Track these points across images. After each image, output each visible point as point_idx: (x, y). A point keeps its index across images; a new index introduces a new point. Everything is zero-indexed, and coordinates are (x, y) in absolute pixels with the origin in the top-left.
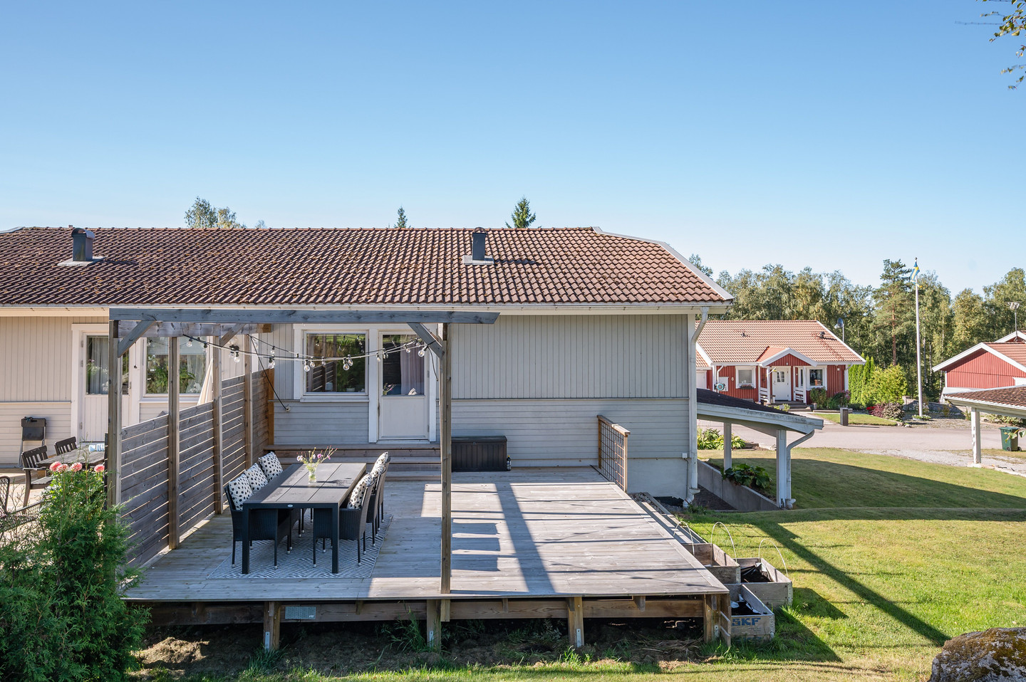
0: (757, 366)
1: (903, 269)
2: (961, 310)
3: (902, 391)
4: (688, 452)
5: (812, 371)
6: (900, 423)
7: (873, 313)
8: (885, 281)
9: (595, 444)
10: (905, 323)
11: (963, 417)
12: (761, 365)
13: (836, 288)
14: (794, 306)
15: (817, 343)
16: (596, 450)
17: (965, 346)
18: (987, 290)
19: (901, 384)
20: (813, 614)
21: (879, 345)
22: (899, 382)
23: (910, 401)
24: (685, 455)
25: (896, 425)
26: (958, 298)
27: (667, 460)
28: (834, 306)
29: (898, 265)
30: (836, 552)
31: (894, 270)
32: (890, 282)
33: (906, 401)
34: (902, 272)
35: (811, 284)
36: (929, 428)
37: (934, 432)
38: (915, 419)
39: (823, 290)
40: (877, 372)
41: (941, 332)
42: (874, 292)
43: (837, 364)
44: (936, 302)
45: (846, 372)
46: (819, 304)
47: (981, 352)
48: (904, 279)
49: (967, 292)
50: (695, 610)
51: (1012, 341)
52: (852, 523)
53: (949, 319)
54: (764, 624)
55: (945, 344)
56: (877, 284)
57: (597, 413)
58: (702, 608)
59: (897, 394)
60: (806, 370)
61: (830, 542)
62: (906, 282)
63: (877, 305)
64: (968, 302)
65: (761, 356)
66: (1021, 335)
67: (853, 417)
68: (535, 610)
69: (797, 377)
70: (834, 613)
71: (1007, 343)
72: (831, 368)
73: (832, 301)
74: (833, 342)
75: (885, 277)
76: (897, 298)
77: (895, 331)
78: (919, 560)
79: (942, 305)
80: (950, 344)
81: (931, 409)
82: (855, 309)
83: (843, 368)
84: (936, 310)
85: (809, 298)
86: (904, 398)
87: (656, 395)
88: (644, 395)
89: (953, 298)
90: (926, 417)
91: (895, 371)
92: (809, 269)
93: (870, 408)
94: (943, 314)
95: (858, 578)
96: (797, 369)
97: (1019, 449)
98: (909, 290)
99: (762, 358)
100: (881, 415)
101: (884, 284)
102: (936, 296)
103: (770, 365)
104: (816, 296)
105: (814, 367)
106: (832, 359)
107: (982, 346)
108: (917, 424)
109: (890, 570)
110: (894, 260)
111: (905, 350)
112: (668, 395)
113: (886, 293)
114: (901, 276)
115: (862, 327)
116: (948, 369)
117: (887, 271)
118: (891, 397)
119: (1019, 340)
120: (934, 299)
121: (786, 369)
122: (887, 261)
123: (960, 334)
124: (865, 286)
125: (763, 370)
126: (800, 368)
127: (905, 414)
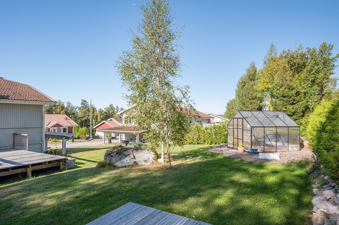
0: (47, 128)
1: (86, 102)
2: (99, 114)
3: (86, 133)
4: (42, 142)
5: (63, 128)
6: (87, 140)
7: (78, 114)
8: (82, 105)
9: (13, 142)
10: (87, 117)
11: (100, 138)
12: (48, 127)
13: (69, 106)
14: (56, 111)
15: (65, 121)
16: (13, 143)
17: (100, 122)
18: (105, 109)
19: (86, 132)
20: (80, 164)
21: (80, 123)
22: (86, 131)
23: (88, 136)
24: (41, 143)
25: (86, 141)
26: (99, 111)
27: (36, 144)
28: (68, 111)
29: (85, 101)
30: (81, 157)
31: (84, 102)
32: (83, 105)
33: (87, 136)
34: (86, 103)
35: (61, 105)
36: (93, 141)
37: (94, 142)
38: (90, 139)
39: (65, 107)
40: (80, 129)
41: (95, 119)
42: (79, 108)
43: (70, 126)
44: (94, 111)
45: (73, 128)
46: (64, 111)
47: (104, 123)
48: (87, 105)
49: (100, 109)
50: (58, 164)
51: (110, 120)
52: (83, 152)
53: (97, 116)
54: (72, 165)
55: (96, 122)
56: (80, 106)
57: (13, 133)
58: (60, 163)
59: (85, 134)
60: (62, 128)
61: (79, 156)
62: (87, 106)
63: (80, 112)
64: (101, 112)
65: (48, 124)
66: (112, 119)
67: (75, 140)
68: (17, 171)
69: (59, 130)
70: (84, 164)
71: (109, 121)
72: (69, 127)
73: (67, 110)
74: (69, 120)
75: (82, 104)
76: (84, 110)
77: (84, 119)
78: (97, 155)
79: (95, 112)
80: (97, 122)
81: (93, 137)
82: (74, 113)
83: (72, 127)
84: (94, 114)
85: (61, 109)
86: (87, 135)
87: (33, 127)
88: (29, 127)
89: (98, 111)
90: (92, 139)
91: (85, 128)
92: (60, 101)
93: (79, 138)
94: (95, 115)
95: (87, 159)
96: (59, 128)
97: (111, 143)
98: (87, 108)
99: (49, 125)
100: (82, 139)
101: (81, 106)
102: (94, 110)
103: (51, 127)
104: (63, 108)
105: (64, 127)
106: (69, 125)
107: (104, 121)
108: (90, 140)
109: (92, 157)
110: (84, 100)
111: (86, 124)
112: (36, 127)
113: (82, 108)
114: (86, 104)
115: (75, 118)
116: (97, 127)
117: (82, 102)
118: (84, 135)
119: (111, 120)
120: (93, 110)
121: (56, 128)
122: (82, 100)
123: (99, 120)
124: (76, 106)
125: (49, 129)
126: (60, 128)
127: (88, 139)
